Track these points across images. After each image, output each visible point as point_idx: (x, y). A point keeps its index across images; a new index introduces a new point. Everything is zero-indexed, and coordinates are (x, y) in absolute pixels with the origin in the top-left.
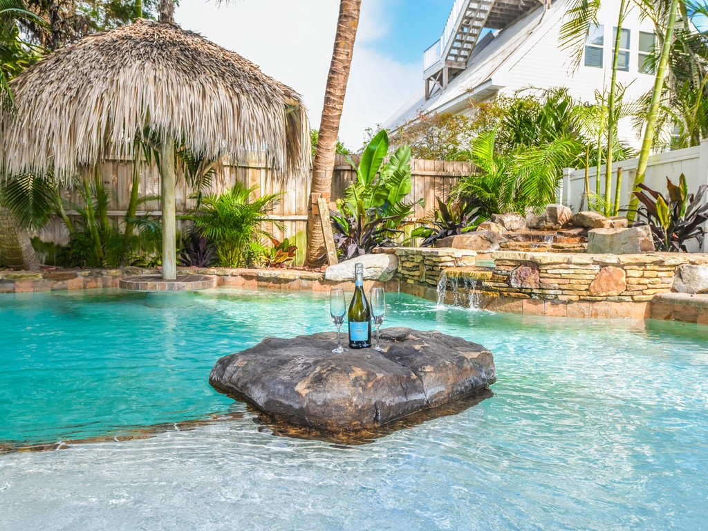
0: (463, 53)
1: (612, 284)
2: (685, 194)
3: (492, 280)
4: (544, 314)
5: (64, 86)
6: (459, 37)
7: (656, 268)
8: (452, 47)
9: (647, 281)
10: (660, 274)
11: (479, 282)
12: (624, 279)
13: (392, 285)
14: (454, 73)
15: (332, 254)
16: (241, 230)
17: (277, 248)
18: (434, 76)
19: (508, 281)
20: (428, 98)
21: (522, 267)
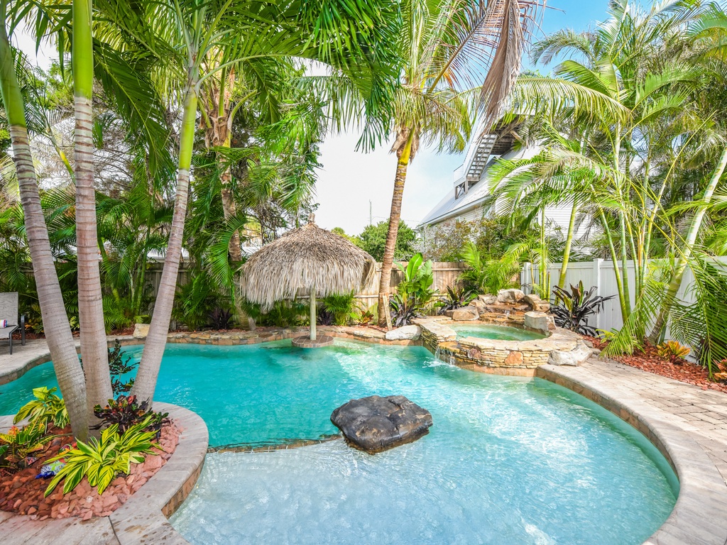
0: (477, 172)
1: (516, 360)
2: (582, 292)
3: (460, 353)
4: (484, 372)
5: (272, 268)
6: (474, 163)
7: (539, 352)
8: (470, 169)
9: (534, 359)
10: (541, 355)
11: (454, 353)
12: (522, 358)
13: (419, 342)
14: (472, 184)
15: (389, 324)
16: (346, 307)
17: (364, 316)
18: (460, 186)
19: (466, 355)
20: (456, 198)
21: (473, 349)
